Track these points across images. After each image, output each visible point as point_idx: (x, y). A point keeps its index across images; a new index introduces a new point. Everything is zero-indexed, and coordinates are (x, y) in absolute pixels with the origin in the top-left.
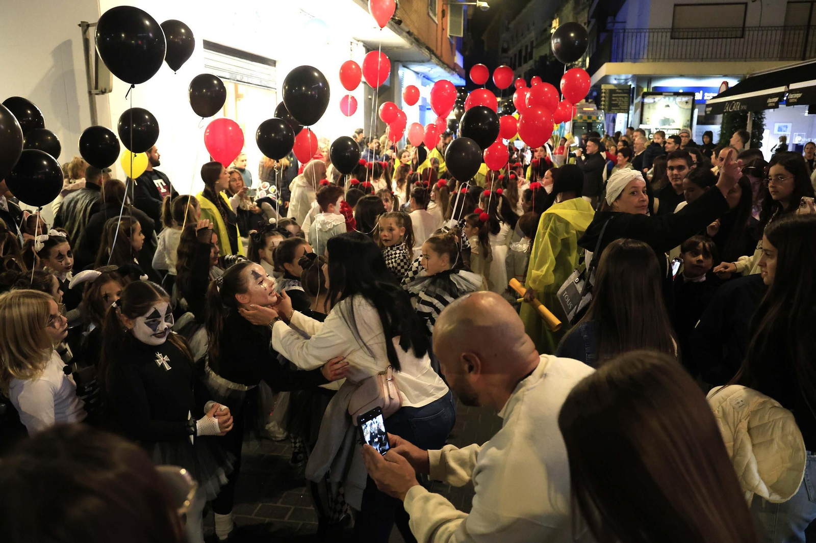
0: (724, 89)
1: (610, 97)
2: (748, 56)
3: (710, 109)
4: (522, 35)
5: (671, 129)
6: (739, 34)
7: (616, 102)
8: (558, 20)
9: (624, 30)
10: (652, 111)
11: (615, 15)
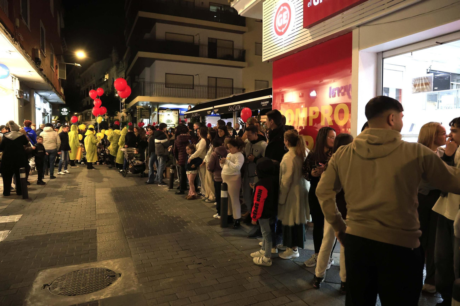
0: (189, 109)
1: (141, 111)
2: (196, 96)
3: (186, 116)
4: (88, 81)
5: (171, 124)
6: (192, 87)
7: (143, 114)
8: (108, 75)
9: (144, 82)
10: (162, 117)
11: (139, 75)
